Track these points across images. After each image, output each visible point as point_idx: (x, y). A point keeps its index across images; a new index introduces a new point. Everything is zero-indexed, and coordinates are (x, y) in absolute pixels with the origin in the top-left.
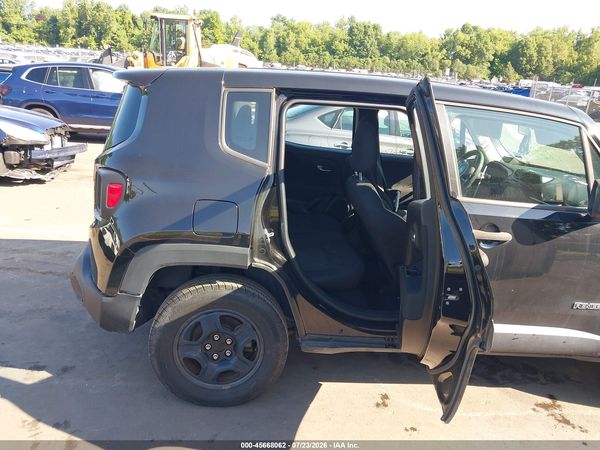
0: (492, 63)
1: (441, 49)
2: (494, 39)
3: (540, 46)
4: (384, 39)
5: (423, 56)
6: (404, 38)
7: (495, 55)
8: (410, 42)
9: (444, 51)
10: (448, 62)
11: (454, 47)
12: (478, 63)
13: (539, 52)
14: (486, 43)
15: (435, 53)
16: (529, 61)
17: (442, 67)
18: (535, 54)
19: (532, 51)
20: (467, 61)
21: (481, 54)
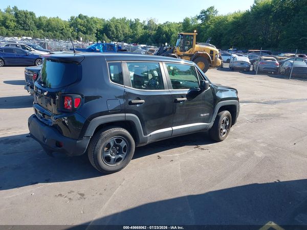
0: (97, 34)
1: (70, 27)
2: (95, 22)
3: (116, 26)
4: (38, 20)
5: (62, 30)
6: (49, 20)
7: (97, 30)
8: (53, 22)
9: (72, 28)
10: (75, 33)
11: (77, 26)
12: (90, 34)
13: (116, 29)
14: (92, 24)
15: (68, 29)
16: (113, 33)
17: (73, 36)
18: (115, 30)
19: (113, 29)
20: (85, 33)
21: (90, 29)
